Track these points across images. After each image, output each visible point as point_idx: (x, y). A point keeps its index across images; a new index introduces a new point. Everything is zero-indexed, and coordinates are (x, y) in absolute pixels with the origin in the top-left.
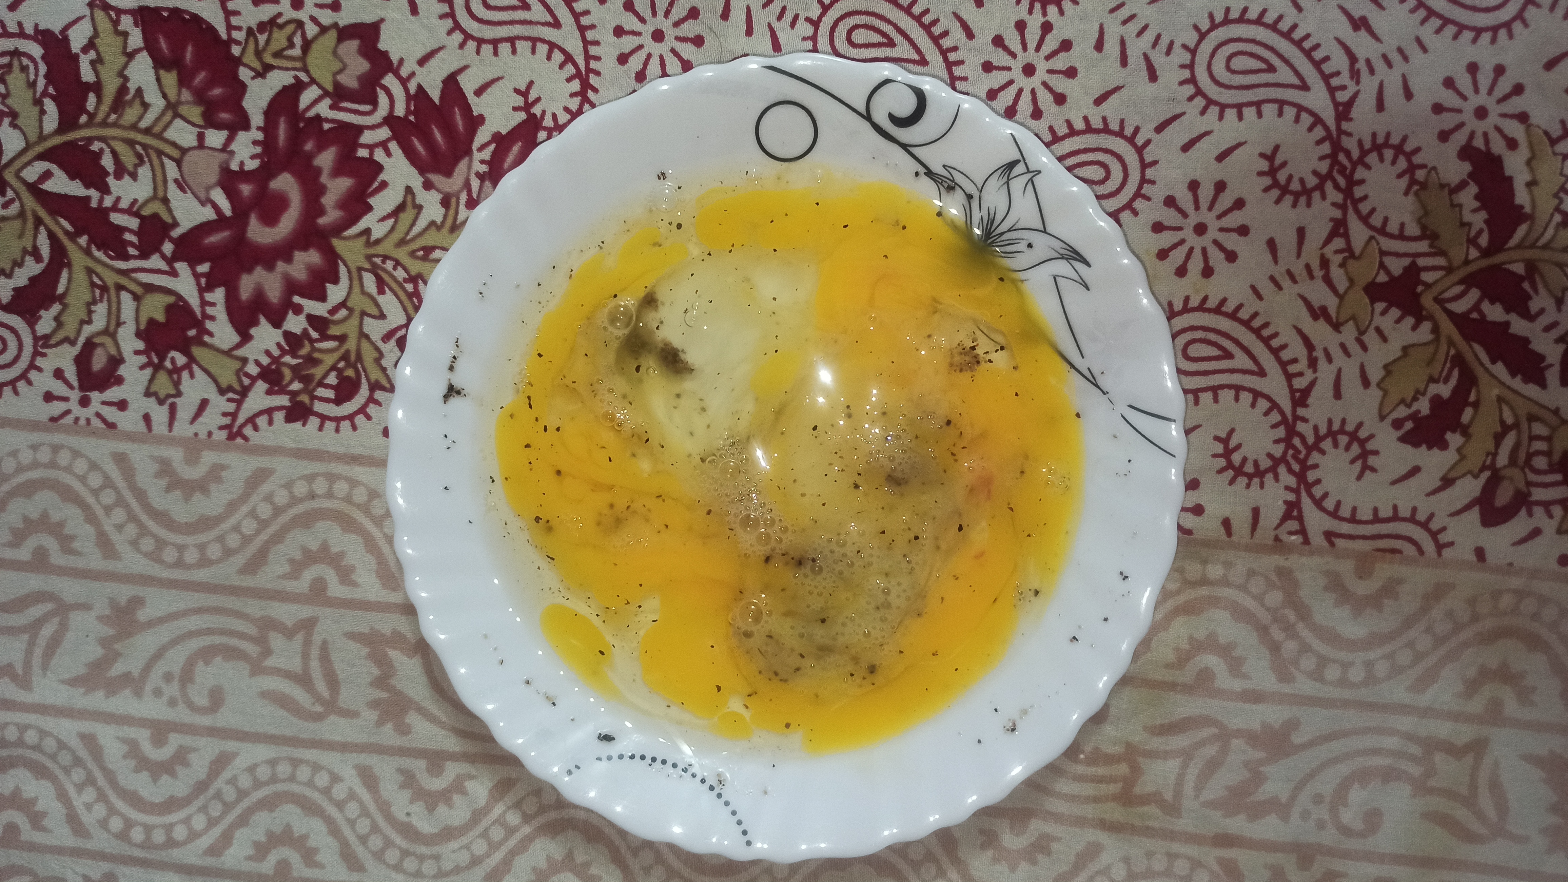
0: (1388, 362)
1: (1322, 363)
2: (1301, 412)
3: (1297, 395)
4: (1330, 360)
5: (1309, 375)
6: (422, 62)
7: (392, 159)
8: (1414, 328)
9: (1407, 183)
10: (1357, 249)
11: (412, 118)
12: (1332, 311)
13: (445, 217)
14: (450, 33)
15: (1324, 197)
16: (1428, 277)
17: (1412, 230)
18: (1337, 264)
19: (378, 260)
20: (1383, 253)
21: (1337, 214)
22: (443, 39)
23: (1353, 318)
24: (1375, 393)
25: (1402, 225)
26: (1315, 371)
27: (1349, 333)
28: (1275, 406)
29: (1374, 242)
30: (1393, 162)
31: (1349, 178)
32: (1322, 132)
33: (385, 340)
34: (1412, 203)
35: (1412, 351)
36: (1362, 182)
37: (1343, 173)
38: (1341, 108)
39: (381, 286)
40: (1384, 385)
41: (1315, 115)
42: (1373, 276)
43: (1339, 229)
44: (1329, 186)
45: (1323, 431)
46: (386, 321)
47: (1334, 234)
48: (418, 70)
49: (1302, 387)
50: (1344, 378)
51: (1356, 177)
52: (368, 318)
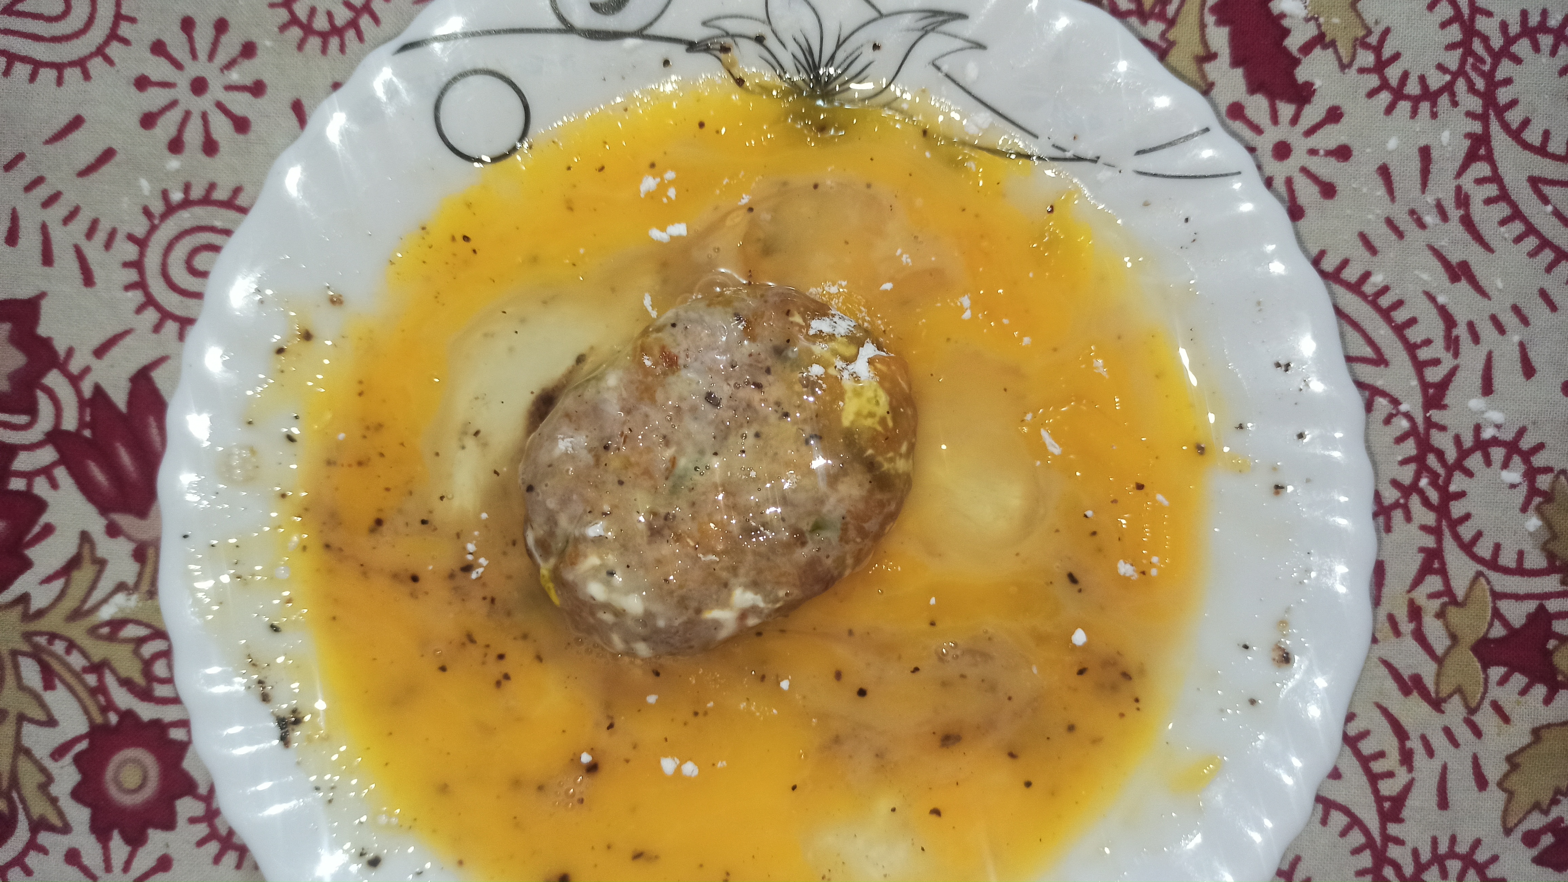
0: (1512, 750)
1: (1420, 757)
2: (1393, 829)
3: (1387, 805)
4: (1430, 752)
5: (1402, 777)
6: (100, 352)
7: (61, 492)
8: (1548, 701)
9: (1525, 493)
10: (1460, 592)
11: (87, 433)
12: (1429, 682)
13: (140, 575)
14: (140, 310)
15: (1408, 518)
16: (1561, 627)
17: (1535, 560)
18: (1433, 612)
19: (42, 640)
20: (1497, 596)
21: (1429, 541)
22: (128, 319)
23: (1459, 690)
24: (1495, 798)
25: (1521, 554)
26: (1410, 769)
27: (1455, 709)
28: (1355, 822)
29: (1482, 580)
30: (1505, 465)
31: (1443, 490)
32: (1405, 424)
33: (57, 757)
34: (1533, 523)
35: (1545, 734)
36: (1461, 495)
37: (1434, 483)
38: (1431, 391)
39: (49, 678)
40: (1507, 785)
41: (1395, 402)
42: (1485, 630)
43: (1433, 563)
44: (1415, 502)
45: (1425, 855)
46: (57, 729)
47: (1425, 570)
48: (95, 363)
49: (1394, 794)
50: (1451, 777)
51: (1453, 488)
52: (29, 725)
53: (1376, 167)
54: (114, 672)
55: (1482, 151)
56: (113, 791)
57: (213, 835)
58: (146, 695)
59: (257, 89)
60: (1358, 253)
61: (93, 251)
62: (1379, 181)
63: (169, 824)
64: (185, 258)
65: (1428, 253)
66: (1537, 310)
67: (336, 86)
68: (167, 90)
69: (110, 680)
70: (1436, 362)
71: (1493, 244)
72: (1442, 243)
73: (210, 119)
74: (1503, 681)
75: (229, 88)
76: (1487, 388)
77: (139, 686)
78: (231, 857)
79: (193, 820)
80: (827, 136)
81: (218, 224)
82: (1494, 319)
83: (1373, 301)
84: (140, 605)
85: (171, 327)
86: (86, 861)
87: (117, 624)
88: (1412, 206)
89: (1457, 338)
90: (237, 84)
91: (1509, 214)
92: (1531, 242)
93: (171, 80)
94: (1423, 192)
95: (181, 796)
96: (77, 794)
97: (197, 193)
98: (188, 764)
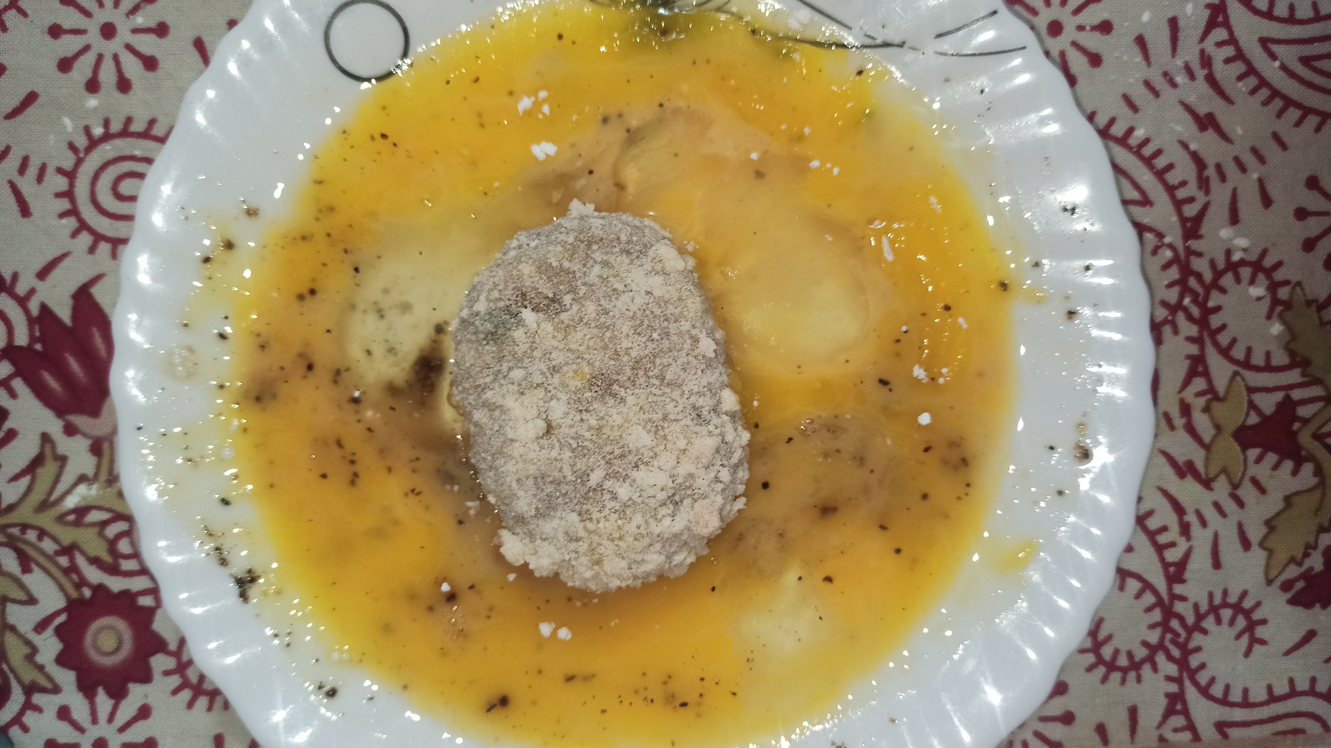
0: (1269, 516)
1: (1195, 528)
2: (1178, 589)
3: (1172, 569)
4: (1204, 523)
5: (1183, 545)
6: (43, 274)
7: (19, 401)
8: (1295, 473)
9: (1269, 304)
10: (1221, 389)
11: (38, 347)
12: (1200, 466)
13: (98, 467)
14: (74, 234)
15: (1176, 332)
16: (1304, 411)
17: (1280, 358)
18: (1200, 408)
19: (15, 531)
20: (1251, 390)
21: (1194, 349)
22: (66, 243)
23: (1224, 471)
24: (1258, 556)
25: (1268, 355)
26: (1189, 538)
27: (1222, 487)
28: (1147, 586)
29: (1238, 378)
30: (1252, 282)
31: (1202, 306)
32: (1169, 254)
33: (39, 630)
34: (1276, 328)
35: (1295, 500)
36: (1218, 309)
37: (1195, 301)
38: (1189, 224)
39: (26, 563)
40: (1267, 544)
41: (1160, 236)
42: (1242, 419)
43: (1198, 367)
44: (1181, 318)
45: (1204, 608)
46: (38, 606)
47: (1192, 374)
48: (38, 285)
49: (1176, 560)
50: (1222, 542)
51: (1211, 304)
52: (13, 605)
53: (1134, 37)
54: (83, 553)
55: (1220, 19)
56: (93, 655)
57: (185, 684)
58: (113, 570)
59: (161, 30)
60: (1123, 111)
61: (27, 185)
62: (1136, 50)
63: (146, 677)
64: (111, 185)
65: (1180, 109)
66: (1271, 150)
67: (232, 24)
68: (79, 36)
69: (81, 561)
70: (1191, 200)
71: (1233, 97)
72: (1191, 99)
73: (121, 59)
74: (1259, 460)
75: (136, 31)
76: (1234, 219)
77: (107, 563)
78: (202, 702)
79: (167, 673)
80: (669, 39)
81: (138, 153)
82: (1237, 160)
83: (1137, 151)
84: (101, 492)
85: (104, 247)
86: (75, 715)
87: (81, 511)
88: (1165, 69)
89: (1208, 178)
90: (142, 27)
91: (1245, 70)
92: (1264, 93)
93: (82, 27)
94: (1174, 57)
95: (154, 653)
96: (61, 660)
97: (116, 127)
98: (158, 625)
